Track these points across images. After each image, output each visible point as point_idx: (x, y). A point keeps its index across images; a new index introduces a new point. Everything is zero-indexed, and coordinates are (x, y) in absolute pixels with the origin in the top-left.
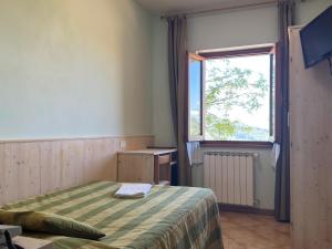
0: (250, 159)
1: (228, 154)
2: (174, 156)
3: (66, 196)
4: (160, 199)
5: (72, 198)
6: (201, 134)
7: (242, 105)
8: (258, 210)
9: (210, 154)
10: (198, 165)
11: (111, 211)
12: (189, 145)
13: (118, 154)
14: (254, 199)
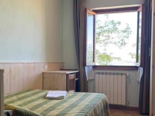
0: (124, 77)
1: (110, 74)
2: (78, 75)
3: (15, 98)
4: (74, 100)
5: (19, 99)
6: (94, 61)
7: (115, 43)
8: (129, 107)
9: (99, 74)
10: (91, 80)
11: (46, 106)
12: (86, 68)
13: (43, 73)
14: (126, 101)
